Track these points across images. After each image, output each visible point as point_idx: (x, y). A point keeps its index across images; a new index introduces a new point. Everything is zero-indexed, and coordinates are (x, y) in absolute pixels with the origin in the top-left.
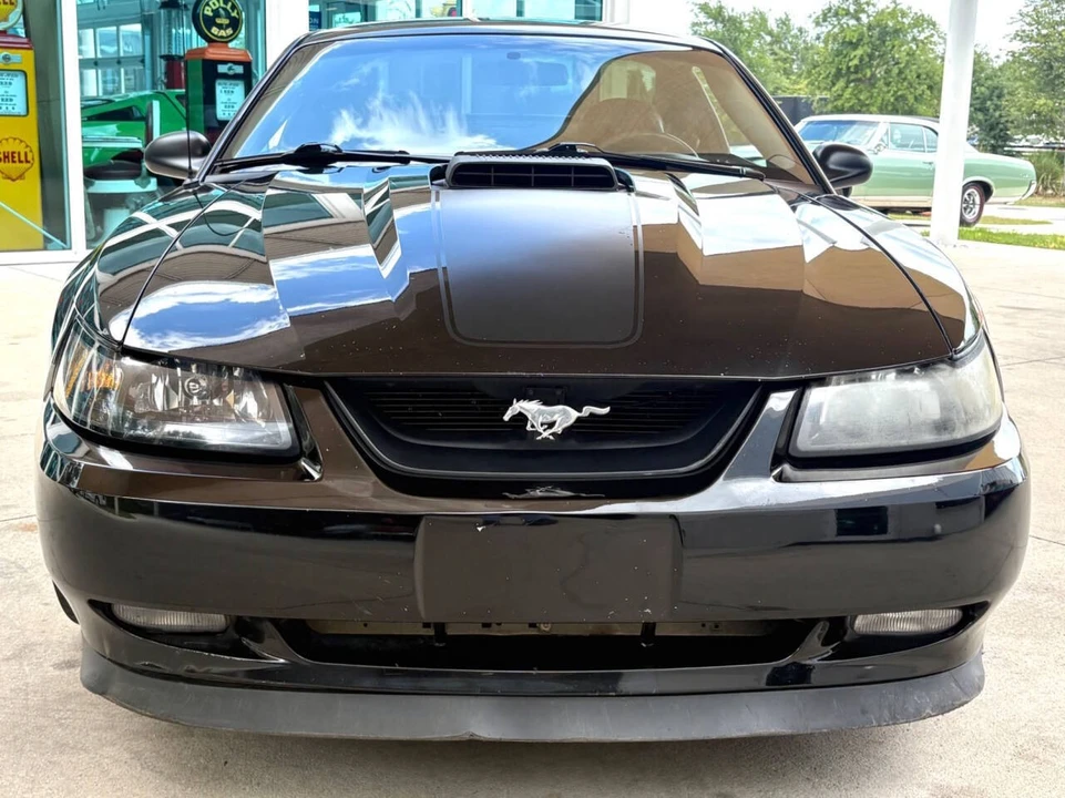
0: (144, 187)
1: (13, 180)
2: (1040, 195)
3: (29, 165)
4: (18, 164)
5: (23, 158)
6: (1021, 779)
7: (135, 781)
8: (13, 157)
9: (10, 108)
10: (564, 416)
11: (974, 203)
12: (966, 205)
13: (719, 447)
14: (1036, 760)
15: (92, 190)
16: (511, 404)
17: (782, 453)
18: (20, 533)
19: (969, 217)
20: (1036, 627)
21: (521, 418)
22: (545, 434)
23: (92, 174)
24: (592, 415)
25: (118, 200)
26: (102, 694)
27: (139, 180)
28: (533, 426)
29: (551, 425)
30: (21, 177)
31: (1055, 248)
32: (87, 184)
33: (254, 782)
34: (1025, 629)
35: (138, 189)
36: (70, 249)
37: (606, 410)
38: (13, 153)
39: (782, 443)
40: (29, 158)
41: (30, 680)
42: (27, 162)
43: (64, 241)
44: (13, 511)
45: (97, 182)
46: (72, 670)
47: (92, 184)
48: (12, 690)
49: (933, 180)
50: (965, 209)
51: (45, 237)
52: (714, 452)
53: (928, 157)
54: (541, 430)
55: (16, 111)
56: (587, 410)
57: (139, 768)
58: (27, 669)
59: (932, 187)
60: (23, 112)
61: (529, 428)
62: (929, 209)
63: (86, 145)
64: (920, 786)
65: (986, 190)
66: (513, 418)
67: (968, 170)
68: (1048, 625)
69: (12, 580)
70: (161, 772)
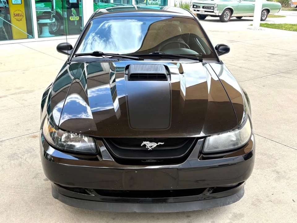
0: (52, 21)
1: (19, 21)
2: (284, 7)
3: (23, 17)
4: (20, 17)
5: (21, 15)
6: (252, 211)
7: (64, 213)
8: (19, 15)
9: (17, 2)
10: (154, 145)
11: (265, 15)
12: (262, 15)
13: (187, 151)
14: (256, 206)
15: (39, 22)
16: (143, 142)
17: (201, 152)
18: (32, 138)
19: (264, 18)
20: (261, 166)
21: (145, 145)
22: (150, 149)
23: (38, 18)
24: (160, 144)
25: (45, 24)
26: (57, 199)
27: (50, 19)
28: (147, 147)
29: (151, 147)
30: (21, 20)
31: (284, 30)
32: (38, 21)
33: (89, 213)
34: (259, 167)
35: (51, 22)
36: (34, 38)
37: (163, 143)
38: (19, 14)
39: (201, 150)
40: (23, 15)
41: (39, 184)
42: (23, 16)
43: (32, 36)
44: (30, 131)
45: (40, 20)
46: (48, 181)
47: (39, 21)
48: (35, 187)
49: (254, 9)
50: (263, 16)
51: (28, 35)
52: (186, 153)
53: (253, 3)
54: (149, 148)
55: (19, 3)
56: (159, 143)
57: (65, 210)
58: (38, 181)
59: (254, 11)
60: (20, 3)
61: (146, 147)
62: (253, 16)
63: (37, 11)
64: (230, 213)
65: (268, 11)
66: (143, 145)
67: (263, 6)
68: (264, 166)
69: (32, 154)
70: (69, 211)
